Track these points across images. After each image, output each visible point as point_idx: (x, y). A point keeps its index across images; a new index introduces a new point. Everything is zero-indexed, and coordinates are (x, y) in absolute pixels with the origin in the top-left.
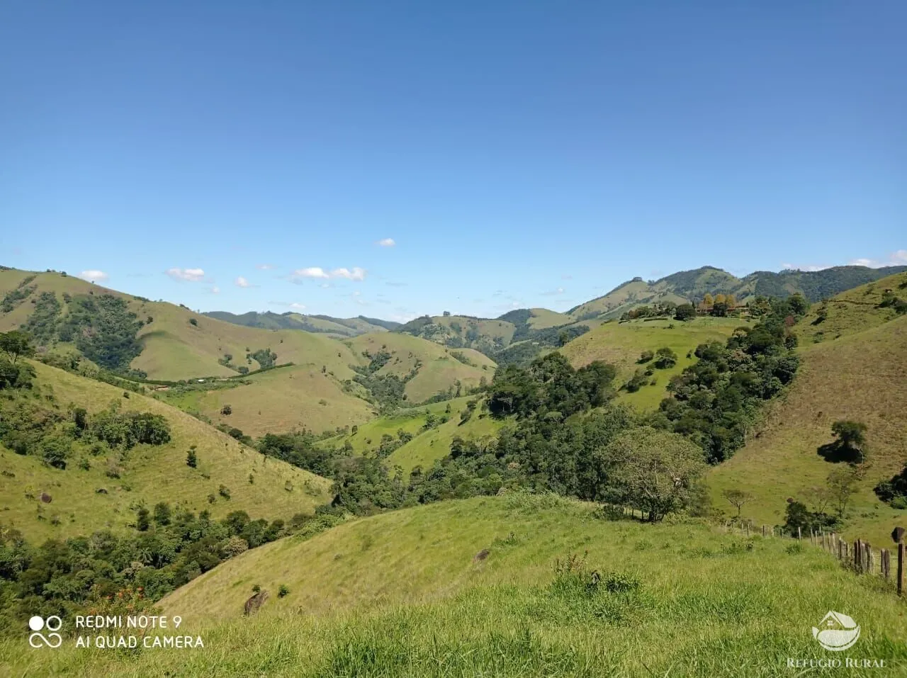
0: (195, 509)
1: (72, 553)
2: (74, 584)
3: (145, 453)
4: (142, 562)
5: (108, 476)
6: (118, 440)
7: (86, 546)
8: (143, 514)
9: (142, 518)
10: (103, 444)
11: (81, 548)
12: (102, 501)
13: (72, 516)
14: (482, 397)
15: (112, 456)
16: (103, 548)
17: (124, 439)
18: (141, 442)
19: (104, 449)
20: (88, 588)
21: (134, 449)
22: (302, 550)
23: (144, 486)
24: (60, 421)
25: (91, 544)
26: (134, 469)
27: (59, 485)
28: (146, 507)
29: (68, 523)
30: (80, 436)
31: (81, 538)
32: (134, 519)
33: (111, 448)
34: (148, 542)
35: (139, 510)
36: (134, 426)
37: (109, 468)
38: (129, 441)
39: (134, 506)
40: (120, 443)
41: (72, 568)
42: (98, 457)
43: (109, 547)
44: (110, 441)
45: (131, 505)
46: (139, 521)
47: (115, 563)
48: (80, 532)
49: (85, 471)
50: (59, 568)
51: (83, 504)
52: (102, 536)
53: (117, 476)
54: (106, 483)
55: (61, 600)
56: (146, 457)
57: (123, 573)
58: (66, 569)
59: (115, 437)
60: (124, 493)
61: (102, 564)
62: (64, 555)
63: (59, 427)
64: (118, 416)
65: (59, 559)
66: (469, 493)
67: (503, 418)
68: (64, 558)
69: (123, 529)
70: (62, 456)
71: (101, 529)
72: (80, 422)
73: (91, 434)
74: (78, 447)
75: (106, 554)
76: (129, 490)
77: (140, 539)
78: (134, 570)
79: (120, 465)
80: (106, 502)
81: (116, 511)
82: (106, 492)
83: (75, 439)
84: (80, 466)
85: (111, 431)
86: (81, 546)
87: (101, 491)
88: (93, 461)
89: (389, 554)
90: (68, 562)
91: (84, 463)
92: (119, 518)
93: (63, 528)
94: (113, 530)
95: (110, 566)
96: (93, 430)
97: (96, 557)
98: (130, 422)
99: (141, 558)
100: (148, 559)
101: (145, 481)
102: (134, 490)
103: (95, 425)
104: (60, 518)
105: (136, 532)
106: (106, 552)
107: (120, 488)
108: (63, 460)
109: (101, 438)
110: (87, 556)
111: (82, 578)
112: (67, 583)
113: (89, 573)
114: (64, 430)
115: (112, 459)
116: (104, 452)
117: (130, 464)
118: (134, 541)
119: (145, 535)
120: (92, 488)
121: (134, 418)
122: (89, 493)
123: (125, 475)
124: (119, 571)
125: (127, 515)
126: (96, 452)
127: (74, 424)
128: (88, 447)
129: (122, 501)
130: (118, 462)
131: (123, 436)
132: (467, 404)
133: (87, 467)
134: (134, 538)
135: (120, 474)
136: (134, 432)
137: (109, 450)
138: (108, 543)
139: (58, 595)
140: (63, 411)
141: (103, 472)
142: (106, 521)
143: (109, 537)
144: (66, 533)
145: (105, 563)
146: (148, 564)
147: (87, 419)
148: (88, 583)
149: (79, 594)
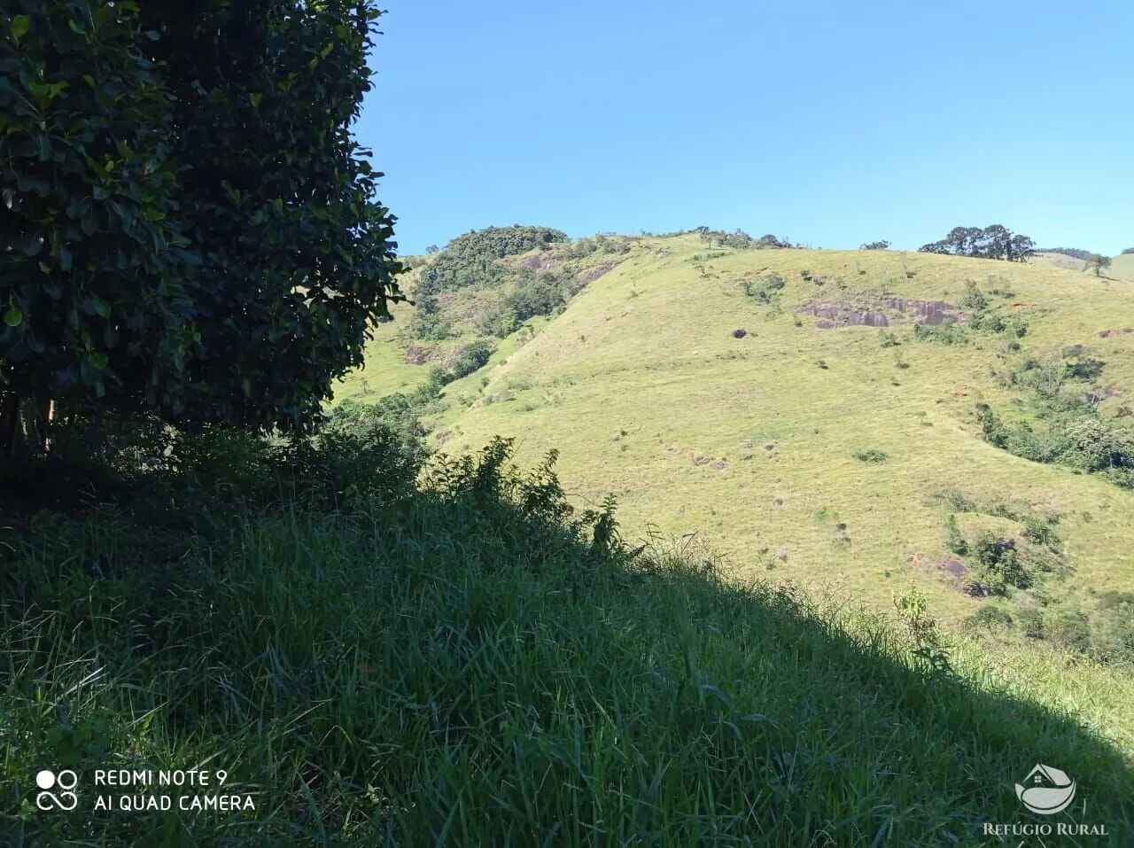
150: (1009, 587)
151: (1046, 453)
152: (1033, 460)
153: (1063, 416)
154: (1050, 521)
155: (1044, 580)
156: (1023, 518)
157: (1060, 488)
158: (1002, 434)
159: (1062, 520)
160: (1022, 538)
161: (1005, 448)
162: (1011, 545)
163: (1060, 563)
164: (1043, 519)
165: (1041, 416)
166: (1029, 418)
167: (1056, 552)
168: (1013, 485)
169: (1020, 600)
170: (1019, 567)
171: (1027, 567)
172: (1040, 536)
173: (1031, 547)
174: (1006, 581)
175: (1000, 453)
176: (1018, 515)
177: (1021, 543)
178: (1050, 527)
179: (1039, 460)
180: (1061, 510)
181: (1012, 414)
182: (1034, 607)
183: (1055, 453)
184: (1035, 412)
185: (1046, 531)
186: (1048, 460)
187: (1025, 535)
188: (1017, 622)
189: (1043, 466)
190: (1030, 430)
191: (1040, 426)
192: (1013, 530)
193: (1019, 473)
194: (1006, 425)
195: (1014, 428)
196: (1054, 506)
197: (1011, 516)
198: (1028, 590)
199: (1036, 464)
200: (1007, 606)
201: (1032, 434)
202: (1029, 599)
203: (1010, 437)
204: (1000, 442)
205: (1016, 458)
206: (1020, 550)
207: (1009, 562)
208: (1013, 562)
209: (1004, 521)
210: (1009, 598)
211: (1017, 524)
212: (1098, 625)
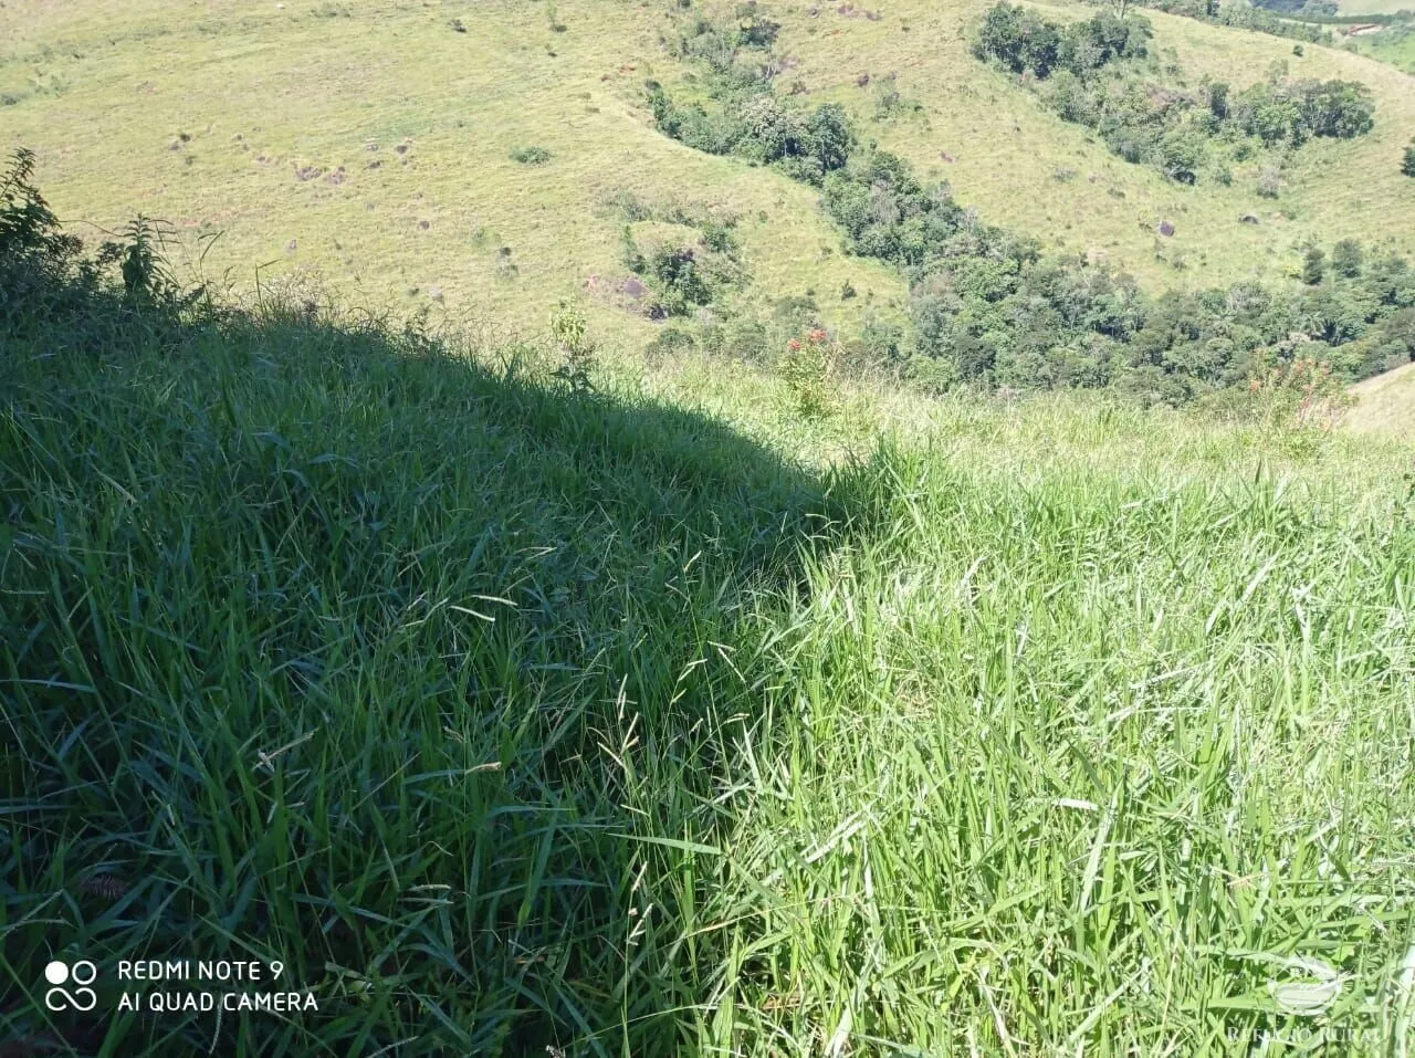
1: (1202, 312)
2: (1203, 355)
3: (1324, 154)
4: (1308, 334)
5: (1259, 194)
6: (1279, 134)
7: (1222, 303)
8: (1314, 257)
9: (1311, 265)
10: (1254, 142)
11: (1214, 305)
12: (1247, 234)
13: (1203, 257)
15: (1267, 162)
16: (1248, 308)
17: (1288, 132)
18: (1319, 134)
19: (1255, 148)
20: (1223, 364)
21: (1305, 147)
23: (1320, 210)
24: (1187, 107)
25: (1230, 301)
26: (1303, 182)
27: (1185, 210)
28: (1318, 247)
29: (1196, 267)
30: (1217, 131)
31: (1216, 290)
32: (1298, 264)
33: (1267, 147)
34: (1322, 301)
35: (1307, 251)
36: (1309, 109)
37: (1262, 181)
38: (1297, 134)
39: (1300, 244)
40: (1281, 138)
41: (1201, 334)
42: (1244, 163)
43: (1257, 306)
44: (1264, 136)
45: (1295, 242)
46: (1306, 268)
47: (1264, 331)
48: (1212, 281)
49: (1224, 186)
50: (1183, 332)
51: (1219, 239)
52: (1248, 290)
53: (1274, 195)
54: (1255, 206)
55: (1185, 376)
56: (1325, 162)
57: (1276, 348)
58: (1194, 336)
59: (1273, 128)
60: (1284, 222)
61: (1246, 331)
62: (1190, 314)
63: (1186, 116)
64: (1281, 92)
65: (1184, 318)
68: (1191, 319)
69: (1281, 280)
70: (1191, 163)
71: (1245, 278)
72: (1219, 109)
73: (1235, 126)
74: (1215, 149)
75: (1252, 317)
76: (1292, 217)
77: (1306, 298)
78: (1295, 345)
79: (1280, 176)
80: (1253, 238)
81: (1270, 251)
82: (1255, 221)
83: (1210, 135)
84: (1217, 179)
85: (1267, 119)
86: (1215, 303)
87: (1247, 219)
88: (1236, 170)
90: (1196, 324)
91: (1223, 173)
92: (1274, 263)
93: (1190, 274)
94: (1265, 282)
95: (1257, 335)
96: (1240, 118)
97: (1236, 321)
98: (1301, 100)
99: (1306, 327)
100: (1318, 330)
101: (1320, 203)
102: (1300, 218)
103: (1242, 110)
104: (1186, 259)
105: (1300, 285)
106: (1253, 313)
107: (1278, 214)
108: (1191, 170)
109: (1250, 132)
110: (1223, 317)
111: (1215, 349)
112: (1193, 354)
113: (1226, 343)
114: (1193, 121)
115: (1268, 167)
116: (1255, 155)
117: (1296, 174)
118: (1296, 300)
119: (1316, 292)
120: (1233, 214)
121: (1309, 93)
122: (1228, 222)
123: (1286, 193)
124: (1271, 344)
125: (1287, 258)
126: (1241, 155)
127: (1208, 112)
128: (1229, 148)
129: (1281, 236)
130: (1277, 171)
131: (1287, 125)
133: (1227, 182)
134: (1296, 294)
135: (1279, 192)
136: (1307, 118)
137: (1262, 150)
138: (1254, 300)
139: (1182, 369)
140: (1192, 91)
141: (1252, 188)
142: (1254, 266)
143: (1258, 292)
144: (1196, 282)
145: (1249, 331)
146: (1318, 338)
147: (1229, 102)
148: (1224, 357)
149: (1210, 371)
150: (689, 304)
151: (721, 142)
152: (708, 151)
153: (740, 94)
154: (728, 225)
155: (723, 293)
156: (701, 223)
157: (737, 184)
158: (675, 120)
159: (739, 223)
160: (700, 247)
161: (678, 138)
162: (689, 257)
163: (738, 272)
164: (720, 221)
165: (715, 96)
166: (703, 97)
167: (732, 259)
168: (689, 184)
169: (702, 315)
170: (698, 281)
171: (706, 279)
172: (718, 243)
173: (709, 256)
174: (686, 298)
175: (674, 144)
176: (695, 220)
177: (699, 250)
178: (727, 231)
179: (715, 152)
180: (738, 211)
181: (684, 93)
182: (713, 323)
183: (730, 143)
184: (709, 91)
185: (723, 236)
186: (724, 151)
187: (704, 243)
188: (699, 342)
189: (718, 158)
190: (704, 114)
191: (715, 108)
192: (691, 238)
193: (694, 169)
194: (680, 109)
195: (688, 112)
196: (731, 206)
197: (688, 222)
198: (708, 306)
199: (711, 156)
200: (688, 326)
201: (707, 119)
202: (710, 315)
203: (684, 125)
204: (673, 131)
205: (691, 150)
206: (698, 261)
207: (687, 277)
208: (692, 275)
209: (681, 228)
210: (690, 316)
211: (695, 231)
212: (774, 335)
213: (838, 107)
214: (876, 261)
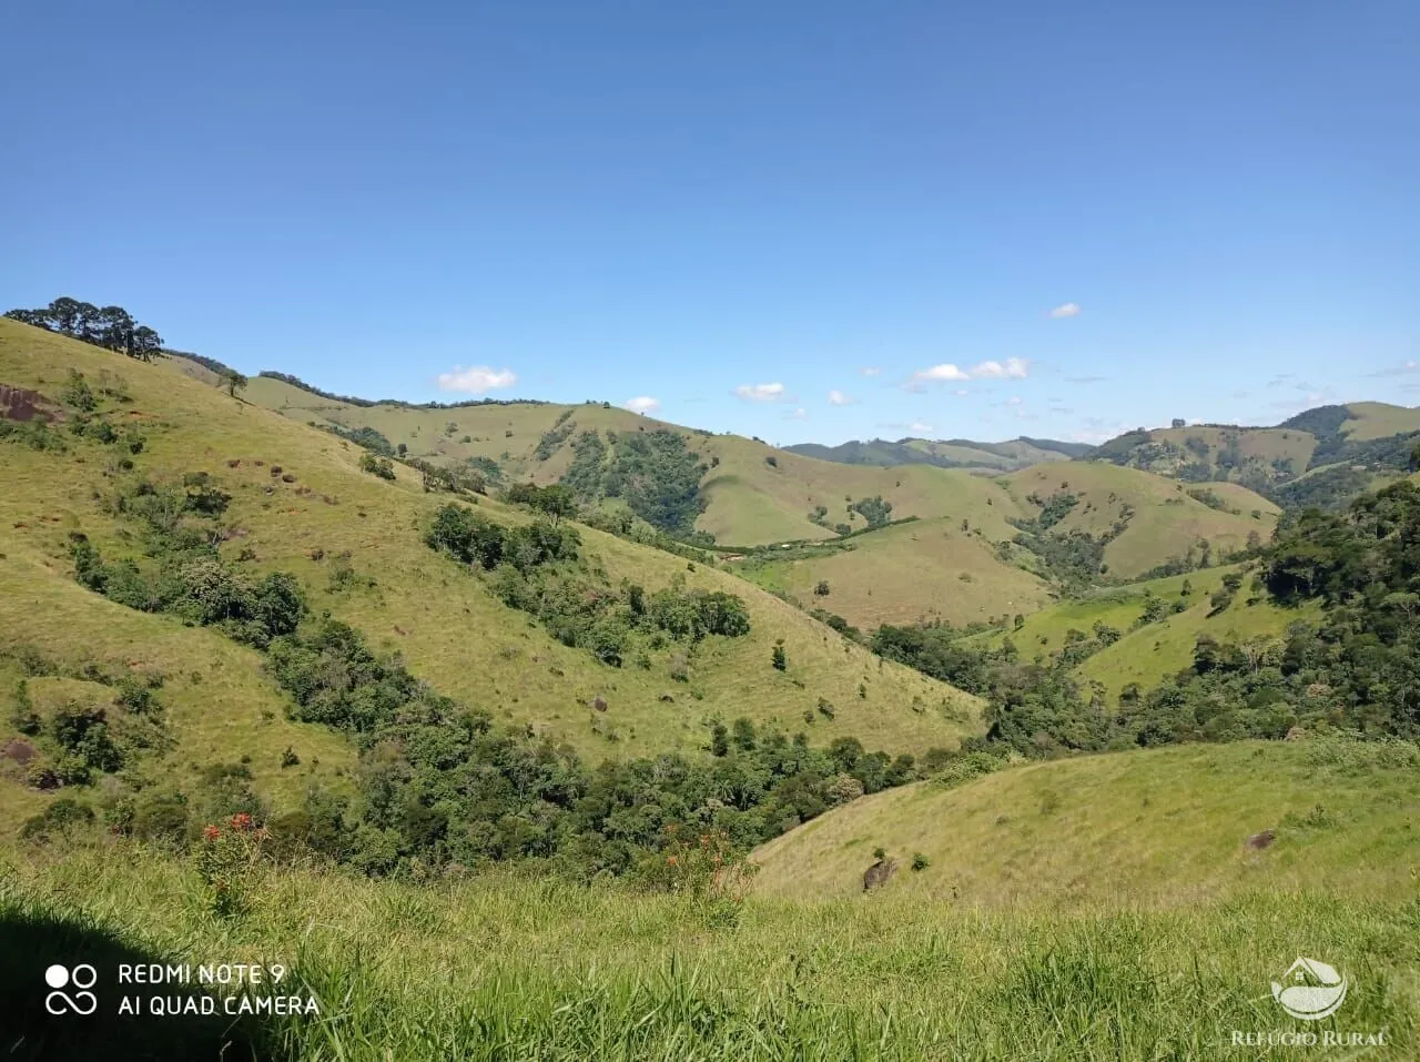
0: (787, 730)
1: (634, 781)
2: (638, 822)
3: (717, 648)
4: (722, 800)
5: (673, 677)
6: (684, 629)
7: (650, 773)
8: (720, 732)
9: (718, 739)
10: (666, 635)
11: (644, 775)
12: (666, 712)
13: (632, 731)
14: (1252, 568)
15: (677, 651)
16: (671, 777)
17: (691, 628)
18: (713, 632)
19: (666, 640)
20: (655, 829)
21: (704, 641)
22: (944, 804)
23: (720, 693)
24: (612, 602)
25: (657, 770)
26: (705, 669)
27: (615, 689)
28: (722, 723)
29: (627, 740)
30: (637, 624)
31: (643, 761)
32: (708, 738)
33: (676, 639)
34: (729, 772)
35: (713, 727)
36: (703, 611)
37: (676, 665)
38: (697, 631)
39: (708, 721)
40: (686, 633)
41: (635, 801)
42: (659, 651)
43: (679, 775)
44: (673, 630)
45: (704, 719)
46: (715, 742)
47: (686, 798)
48: (642, 752)
49: (644, 670)
50: (619, 800)
51: (645, 715)
52: (670, 760)
53: (684, 679)
54: (671, 687)
55: (623, 843)
56: (720, 654)
57: (697, 814)
58: (629, 802)
59: (679, 625)
60: (693, 701)
61: (670, 798)
62: (624, 783)
63: (611, 610)
64: (682, 596)
65: (619, 787)
66: (1231, 733)
67: (1296, 606)
68: (625, 787)
69: (696, 754)
70: (617, 649)
71: (667, 750)
72: (637, 607)
73: (650, 620)
74: (635, 638)
75: (675, 785)
76: (700, 698)
77: (717, 768)
78: (712, 811)
79: (688, 663)
80: (671, 715)
81: (685, 726)
82: (671, 700)
83: (632, 627)
84: (639, 663)
85: (674, 617)
86: (644, 772)
87: (665, 698)
88: (654, 657)
89: (1088, 823)
90: (630, 792)
91: (643, 659)
92: (690, 737)
93: (622, 746)
94: (683, 753)
95: (681, 801)
96: (653, 614)
97: (663, 789)
98: (697, 604)
99: (719, 794)
100: (729, 796)
101: (720, 687)
102: (706, 699)
103: (654, 608)
104: (618, 732)
105: (711, 757)
106: (675, 782)
107: (689, 695)
108: (618, 655)
109: (662, 627)
110: (652, 785)
111: (647, 815)
112: (630, 820)
113: (656, 810)
114: (617, 615)
115: (677, 655)
116: (667, 646)
117: (700, 662)
118: (710, 769)
119: (723, 763)
120: (654, 694)
121: (702, 599)
122: (650, 700)
123: (694, 677)
124: (692, 810)
125: (699, 732)
126: (657, 644)
127: (629, 607)
128: (647, 638)
129: (693, 713)
130: (685, 659)
131: (689, 623)
132: (1223, 579)
133: (646, 665)
134: (710, 765)
135: (689, 677)
136: (702, 618)
137: (672, 641)
138: (676, 770)
139: (620, 834)
140: (615, 590)
141: (667, 671)
142: (673, 740)
143: (678, 762)
144: (627, 754)
145: (674, 797)
146: (729, 804)
147: (645, 601)
148: (655, 823)
149: (644, 836)
150: (94, 771)
151: (154, 599)
152: (137, 608)
153: (178, 556)
154: (153, 685)
155: (139, 758)
156: (118, 682)
157: (169, 643)
158: (101, 574)
159: (166, 683)
160: (116, 708)
161: (103, 592)
162: (100, 717)
163: (159, 736)
164: (143, 681)
165: (152, 555)
166: (137, 554)
167: (155, 722)
168: (109, 640)
169: (109, 784)
170: (108, 745)
171: (119, 743)
172: (138, 703)
173: (125, 718)
174: (90, 764)
175: (96, 598)
176: (113, 678)
177: (113, 711)
178: (149, 691)
179: (145, 610)
180: (166, 671)
181: (116, 549)
182: (123, 793)
183: (164, 601)
184: (145, 549)
185: (145, 697)
186: (156, 609)
187: (120, 703)
188: (100, 815)
189: (148, 615)
190: (137, 571)
191: (149, 566)
192: (104, 697)
193: (118, 625)
194: (106, 563)
195: (117, 566)
196: (157, 666)
197: (104, 680)
198: (117, 773)
199: (140, 613)
200: (90, 796)
201: (139, 577)
202: (119, 784)
203: (111, 579)
204: (97, 584)
205: (116, 605)
206: (112, 722)
207: (96, 740)
208: (101, 738)
209: (92, 685)
210: (92, 786)
211: (110, 690)
212: (198, 807)
213: (291, 577)
214: (324, 728)
